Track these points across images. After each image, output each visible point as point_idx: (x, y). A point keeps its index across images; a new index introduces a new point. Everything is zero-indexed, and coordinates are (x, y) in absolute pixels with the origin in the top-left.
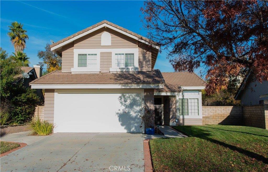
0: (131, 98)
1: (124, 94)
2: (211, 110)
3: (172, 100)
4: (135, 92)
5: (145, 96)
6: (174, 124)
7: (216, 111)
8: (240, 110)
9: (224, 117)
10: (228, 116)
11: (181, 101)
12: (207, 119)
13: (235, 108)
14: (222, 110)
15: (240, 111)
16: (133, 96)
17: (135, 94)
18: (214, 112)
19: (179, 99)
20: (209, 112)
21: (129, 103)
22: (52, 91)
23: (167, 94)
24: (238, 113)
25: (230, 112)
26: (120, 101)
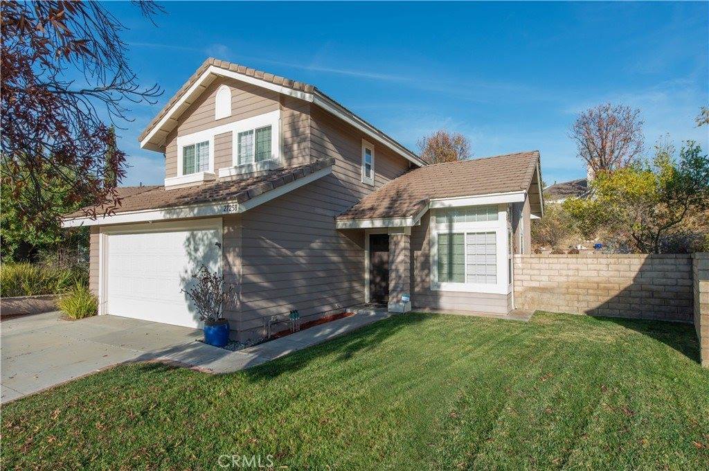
0: (206, 242)
1: (195, 232)
2: (558, 267)
3: (395, 239)
4: (211, 226)
5: (224, 236)
6: (398, 306)
7: (578, 270)
8: (681, 268)
9: (608, 289)
10: (628, 290)
11: (445, 241)
12: (546, 296)
13: (657, 261)
14: (603, 267)
15: (679, 271)
16: (210, 236)
17: (212, 231)
18: (571, 273)
19: (439, 235)
20: (552, 273)
21: (202, 254)
22: (97, 229)
23: (373, 223)
24: (671, 278)
25: (633, 274)
26: (188, 248)
